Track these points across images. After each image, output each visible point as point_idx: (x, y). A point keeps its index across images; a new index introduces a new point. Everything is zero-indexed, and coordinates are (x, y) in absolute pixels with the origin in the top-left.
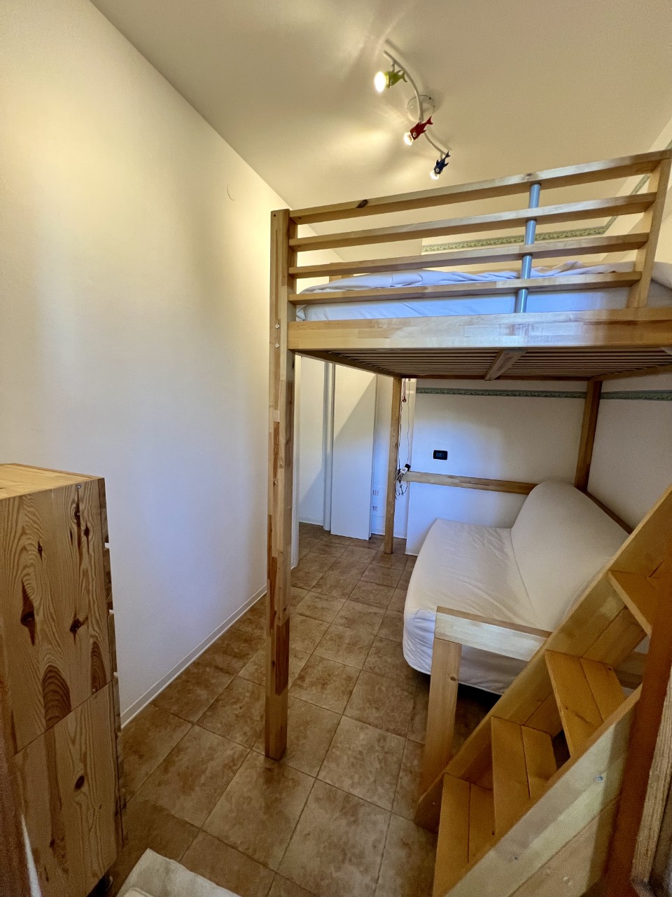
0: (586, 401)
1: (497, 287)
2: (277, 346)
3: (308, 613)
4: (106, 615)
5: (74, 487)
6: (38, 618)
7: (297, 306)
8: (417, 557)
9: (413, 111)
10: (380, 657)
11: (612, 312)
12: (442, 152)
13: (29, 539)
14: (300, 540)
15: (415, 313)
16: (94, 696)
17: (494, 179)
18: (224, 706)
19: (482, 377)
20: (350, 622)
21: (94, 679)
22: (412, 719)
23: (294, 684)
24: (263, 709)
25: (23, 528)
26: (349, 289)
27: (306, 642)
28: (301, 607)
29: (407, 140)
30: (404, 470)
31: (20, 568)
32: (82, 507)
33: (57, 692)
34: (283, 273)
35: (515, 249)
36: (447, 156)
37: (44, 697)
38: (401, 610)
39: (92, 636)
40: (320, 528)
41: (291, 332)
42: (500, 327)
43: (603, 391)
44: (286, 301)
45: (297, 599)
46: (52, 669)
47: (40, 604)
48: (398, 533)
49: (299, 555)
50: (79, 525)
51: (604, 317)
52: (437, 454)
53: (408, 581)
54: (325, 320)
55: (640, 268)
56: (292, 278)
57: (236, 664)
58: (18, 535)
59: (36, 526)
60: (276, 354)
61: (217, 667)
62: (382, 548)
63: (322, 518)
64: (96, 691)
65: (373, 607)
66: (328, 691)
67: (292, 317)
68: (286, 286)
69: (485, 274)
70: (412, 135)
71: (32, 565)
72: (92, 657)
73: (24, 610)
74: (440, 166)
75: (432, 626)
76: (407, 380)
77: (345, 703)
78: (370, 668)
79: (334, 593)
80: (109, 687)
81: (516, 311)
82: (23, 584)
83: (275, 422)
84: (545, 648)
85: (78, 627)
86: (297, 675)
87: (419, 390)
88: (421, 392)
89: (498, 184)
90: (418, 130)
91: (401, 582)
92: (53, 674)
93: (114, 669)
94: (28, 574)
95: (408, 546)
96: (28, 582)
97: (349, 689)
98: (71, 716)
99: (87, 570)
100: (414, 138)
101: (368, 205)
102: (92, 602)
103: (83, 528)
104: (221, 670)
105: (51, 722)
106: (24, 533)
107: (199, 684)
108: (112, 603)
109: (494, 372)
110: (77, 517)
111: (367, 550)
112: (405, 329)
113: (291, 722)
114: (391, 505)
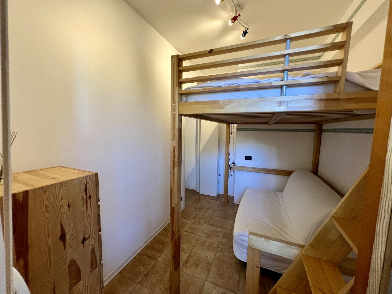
0: (315, 133)
1: (272, 85)
2: (174, 113)
3: (190, 231)
4: (98, 235)
5: (84, 178)
6: (67, 237)
7: (183, 95)
8: (239, 205)
9: (232, 11)
10: (222, 253)
11: (327, 94)
12: (245, 28)
13: (64, 201)
14: (186, 196)
15: (235, 97)
16: (92, 273)
17: (269, 38)
18: (151, 275)
19: (266, 123)
20: (209, 236)
21: (92, 264)
22: (238, 284)
23: (183, 265)
24: (169, 277)
25: (62, 196)
26: (206, 88)
27: (189, 245)
28: (186, 228)
29: (230, 23)
30: (232, 165)
31: (60, 215)
32: (88, 186)
33: (75, 271)
34: (176, 81)
35: (280, 67)
36: (248, 29)
37: (69, 274)
38: (232, 230)
39: (91, 245)
40: (195, 191)
41: (180, 107)
42: (274, 103)
43: (323, 128)
44: (178, 94)
45: (184, 224)
46: (73, 260)
47: (68, 231)
48: (230, 194)
49: (185, 204)
50: (86, 194)
51: (324, 97)
52: (247, 158)
53: (235, 216)
54: (195, 101)
55: (340, 75)
56: (180, 84)
57: (157, 254)
58: (59, 199)
59: (67, 195)
60: (174, 116)
61: (148, 256)
62: (223, 200)
63: (196, 187)
64: (93, 270)
65: (219, 229)
66: (199, 269)
67: (181, 100)
68: (178, 87)
69: (266, 79)
70: (232, 21)
71: (65, 213)
72: (91, 254)
73: (61, 234)
74: (245, 33)
75: (246, 239)
76: (232, 125)
77: (207, 275)
78: (218, 258)
79: (202, 221)
80: (99, 268)
81: (281, 95)
82: (61, 222)
83: (173, 146)
84: (301, 254)
85: (85, 241)
86: (184, 261)
87: (238, 129)
88: (239, 130)
89: (271, 40)
90: (235, 19)
91: (231, 216)
92: (74, 263)
93: (101, 259)
94: (63, 217)
95: (235, 199)
96: (64, 221)
97: (208, 268)
98: (81, 282)
99: (90, 215)
100: (233, 22)
101: (213, 51)
102: (91, 229)
103: (88, 196)
104: (150, 257)
105: (72, 285)
106: (62, 199)
107: (140, 264)
108: (100, 229)
109: (272, 121)
110: (86, 191)
111: (216, 201)
112: (231, 104)
113: (182, 284)
114: (226, 181)
